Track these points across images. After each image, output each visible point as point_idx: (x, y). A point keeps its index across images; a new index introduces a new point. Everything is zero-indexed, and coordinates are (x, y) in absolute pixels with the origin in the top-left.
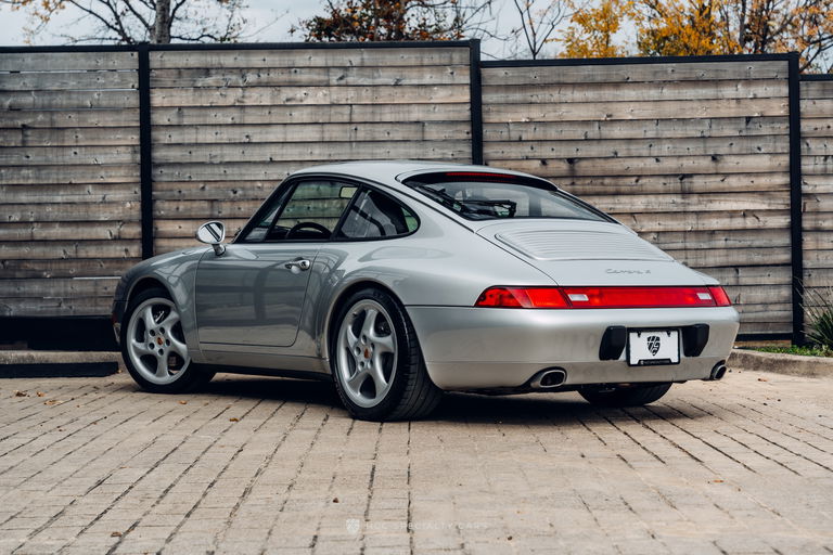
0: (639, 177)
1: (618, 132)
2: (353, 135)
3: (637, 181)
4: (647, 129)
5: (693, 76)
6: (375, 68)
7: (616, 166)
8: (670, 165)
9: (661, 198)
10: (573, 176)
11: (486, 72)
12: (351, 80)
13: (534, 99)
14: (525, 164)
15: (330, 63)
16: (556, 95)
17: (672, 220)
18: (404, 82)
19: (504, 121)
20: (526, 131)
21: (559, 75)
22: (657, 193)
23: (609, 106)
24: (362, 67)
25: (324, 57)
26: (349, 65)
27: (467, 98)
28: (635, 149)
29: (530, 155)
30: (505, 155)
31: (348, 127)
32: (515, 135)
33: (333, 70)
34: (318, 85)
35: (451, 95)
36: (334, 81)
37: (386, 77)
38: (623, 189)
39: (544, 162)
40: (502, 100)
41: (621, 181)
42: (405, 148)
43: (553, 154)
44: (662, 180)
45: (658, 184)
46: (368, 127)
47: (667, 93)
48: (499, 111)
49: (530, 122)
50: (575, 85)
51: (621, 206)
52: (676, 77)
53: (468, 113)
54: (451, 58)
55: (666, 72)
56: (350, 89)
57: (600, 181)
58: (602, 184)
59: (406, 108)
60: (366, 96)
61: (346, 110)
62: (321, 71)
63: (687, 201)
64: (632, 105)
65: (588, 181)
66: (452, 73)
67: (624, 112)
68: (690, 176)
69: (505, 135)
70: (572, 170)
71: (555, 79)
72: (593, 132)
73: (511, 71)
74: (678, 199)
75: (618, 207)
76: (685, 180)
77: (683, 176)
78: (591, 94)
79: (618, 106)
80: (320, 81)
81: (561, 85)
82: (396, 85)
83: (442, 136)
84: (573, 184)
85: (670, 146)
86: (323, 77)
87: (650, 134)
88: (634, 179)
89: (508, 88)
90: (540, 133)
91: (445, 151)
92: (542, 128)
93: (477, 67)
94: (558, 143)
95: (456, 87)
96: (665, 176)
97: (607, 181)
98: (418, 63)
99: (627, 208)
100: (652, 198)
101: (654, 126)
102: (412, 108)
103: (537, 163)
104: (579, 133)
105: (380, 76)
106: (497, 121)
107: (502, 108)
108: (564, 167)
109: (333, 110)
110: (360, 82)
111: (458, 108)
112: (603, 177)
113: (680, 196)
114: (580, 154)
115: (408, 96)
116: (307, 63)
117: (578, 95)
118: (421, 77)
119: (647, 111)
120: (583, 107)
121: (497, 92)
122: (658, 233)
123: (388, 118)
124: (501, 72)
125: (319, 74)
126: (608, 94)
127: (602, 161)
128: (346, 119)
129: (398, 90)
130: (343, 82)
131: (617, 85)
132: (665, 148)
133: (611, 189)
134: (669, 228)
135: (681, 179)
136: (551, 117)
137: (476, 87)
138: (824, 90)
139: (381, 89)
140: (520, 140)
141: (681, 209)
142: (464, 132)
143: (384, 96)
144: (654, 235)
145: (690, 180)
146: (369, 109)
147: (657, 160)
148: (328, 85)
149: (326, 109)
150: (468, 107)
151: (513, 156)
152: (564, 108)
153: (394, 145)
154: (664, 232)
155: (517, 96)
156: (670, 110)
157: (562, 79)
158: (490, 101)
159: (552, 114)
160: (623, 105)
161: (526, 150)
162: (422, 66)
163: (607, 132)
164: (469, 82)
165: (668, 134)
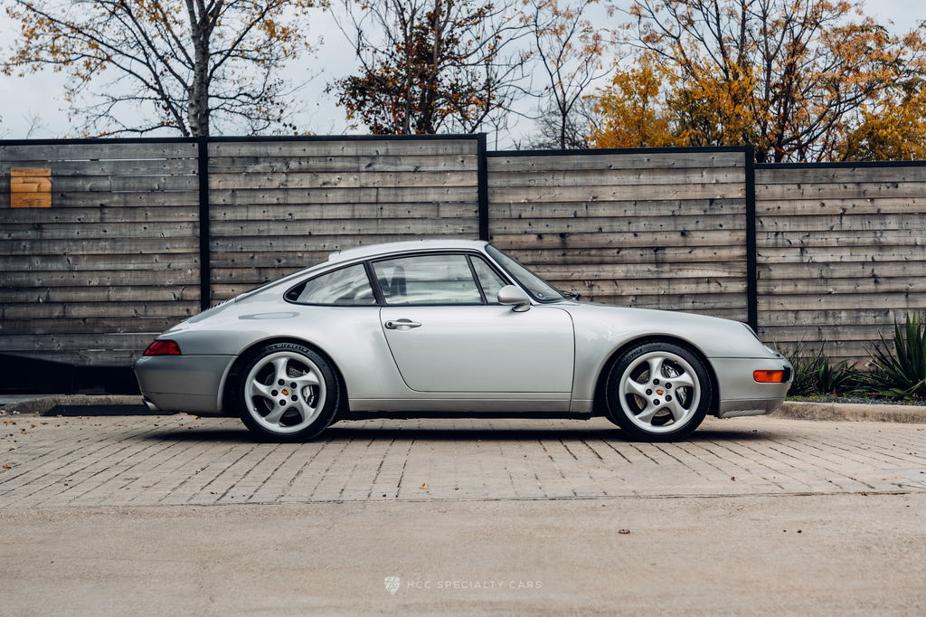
0: (620, 249)
1: (602, 211)
2: (379, 213)
3: (618, 252)
4: (627, 209)
5: (666, 165)
6: (397, 157)
7: (601, 240)
8: (646, 239)
9: (639, 267)
10: (564, 248)
11: (491, 160)
12: (377, 167)
13: (532, 183)
14: (524, 238)
15: (360, 153)
16: (550, 180)
17: (648, 285)
18: (421, 169)
19: (506, 201)
20: (525, 211)
21: (553, 163)
22: (635, 263)
23: (595, 189)
24: (387, 156)
25: (354, 148)
26: (375, 154)
27: (475, 182)
28: (617, 226)
29: (528, 230)
30: (508, 230)
31: (375, 206)
32: (515, 214)
33: (362, 158)
34: (349, 171)
35: (462, 180)
36: (363, 167)
37: (406, 165)
38: (607, 259)
39: (540, 236)
40: (505, 184)
41: (605, 252)
42: (423, 224)
43: (547, 230)
44: (640, 252)
45: (636, 255)
46: (392, 207)
47: (644, 178)
48: (502, 194)
49: (530, 202)
50: (566, 172)
51: (605, 274)
52: (651, 165)
53: (476, 195)
54: (462, 149)
55: (643, 161)
56: (377, 174)
57: (586, 252)
58: (589, 255)
59: (423, 191)
60: (390, 181)
61: (374, 192)
62: (353, 160)
63: (660, 269)
64: (614, 188)
65: (577, 252)
66: (463, 161)
67: (607, 195)
68: (663, 248)
69: (507, 214)
70: (564, 243)
71: (550, 167)
72: (582, 211)
73: (512, 160)
74: (653, 268)
75: (602, 274)
76: (659, 252)
77: (657, 249)
78: (579, 180)
79: (603, 189)
80: (352, 168)
81: (553, 172)
82: (415, 171)
83: (454, 214)
84: (564, 255)
85: (647, 223)
86: (354, 165)
87: (629, 213)
88: (615, 251)
89: (509, 174)
90: (536, 213)
91: (457, 227)
92: (538, 208)
93: (483, 155)
94: (552, 221)
95: (466, 174)
96: (642, 248)
97: (593, 252)
98: (434, 153)
99: (610, 275)
100: (631, 267)
101: (633, 207)
102: (428, 191)
103: (533, 238)
104: (569, 212)
105: (401, 164)
106: (500, 201)
107: (505, 191)
108: (557, 240)
109: (362, 192)
110: (385, 169)
111: (468, 191)
112: (590, 249)
113: (654, 265)
114: (570, 230)
115: (425, 181)
116: (340, 153)
117: (569, 180)
118: (437, 165)
119: (627, 194)
120: (573, 190)
121: (500, 177)
122: (636, 296)
123: (408, 199)
124: (503, 160)
125: (351, 162)
126: (594, 179)
127: (589, 236)
128: (373, 199)
129: (417, 175)
130: (371, 169)
131: (601, 172)
132: (641, 225)
133: (597, 259)
134: (645, 292)
135: (655, 251)
136: (546, 198)
137: (483, 173)
138: (775, 177)
139: (403, 174)
140: (520, 218)
141: (655, 276)
142: (472, 211)
143: (406, 180)
144: (632, 298)
145: (662, 252)
146: (393, 192)
147: (636, 235)
148: (358, 171)
149: (357, 191)
150: (476, 190)
151: (514, 231)
152: (557, 191)
153: (414, 221)
154: (641, 296)
155: (517, 181)
156: (646, 193)
157: (555, 167)
158: (495, 185)
159: (547, 196)
160: (607, 189)
161: (525, 226)
162: (437, 155)
163: (593, 211)
164: (476, 168)
165: (645, 213)
